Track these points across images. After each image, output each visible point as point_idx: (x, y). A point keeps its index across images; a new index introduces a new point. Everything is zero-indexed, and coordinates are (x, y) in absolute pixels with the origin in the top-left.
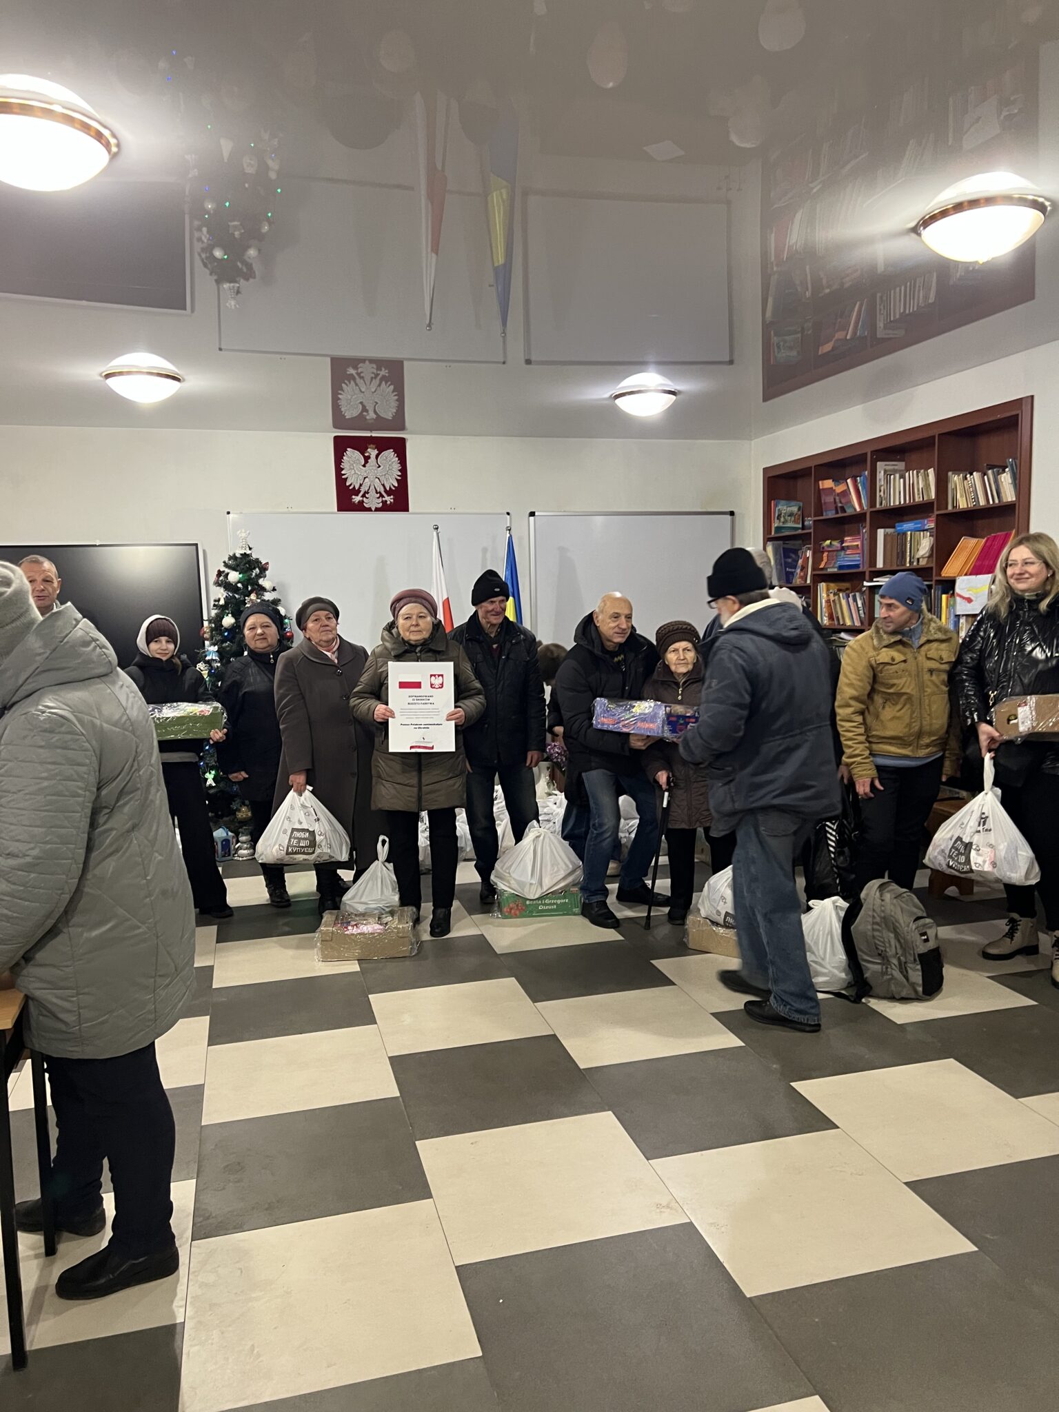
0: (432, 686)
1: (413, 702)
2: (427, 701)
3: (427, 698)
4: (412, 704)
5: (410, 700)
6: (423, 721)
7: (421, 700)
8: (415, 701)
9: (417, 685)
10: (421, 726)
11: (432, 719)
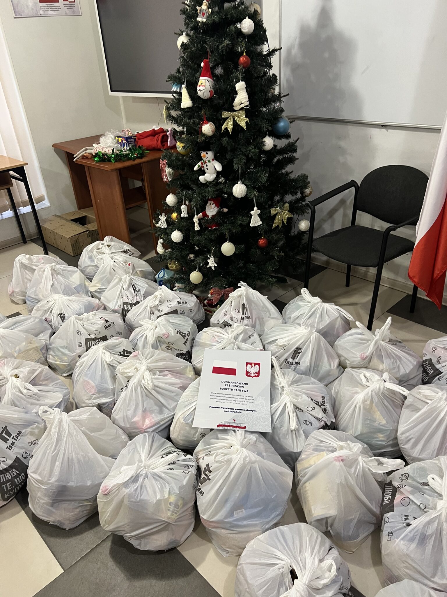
0: (247, 374)
1: (226, 387)
2: (241, 389)
3: (241, 385)
4: (224, 389)
5: (223, 385)
6: (235, 406)
7: (235, 386)
8: (228, 387)
9: (232, 372)
10: (232, 410)
11: (244, 405)
